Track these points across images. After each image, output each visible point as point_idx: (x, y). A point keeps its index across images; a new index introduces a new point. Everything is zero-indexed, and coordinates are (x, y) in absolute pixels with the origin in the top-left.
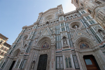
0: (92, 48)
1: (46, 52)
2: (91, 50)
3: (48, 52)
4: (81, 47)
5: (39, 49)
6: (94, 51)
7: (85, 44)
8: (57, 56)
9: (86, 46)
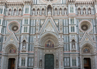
0: (91, 53)
1: (52, 52)
2: (90, 54)
3: (54, 52)
4: (84, 52)
5: (43, 48)
6: (92, 56)
7: (88, 49)
8: (65, 57)
9: (88, 51)
